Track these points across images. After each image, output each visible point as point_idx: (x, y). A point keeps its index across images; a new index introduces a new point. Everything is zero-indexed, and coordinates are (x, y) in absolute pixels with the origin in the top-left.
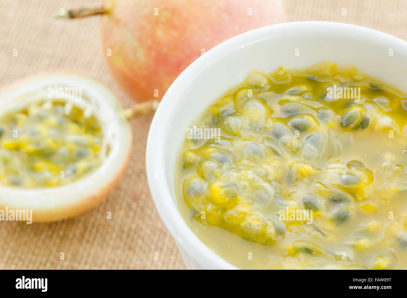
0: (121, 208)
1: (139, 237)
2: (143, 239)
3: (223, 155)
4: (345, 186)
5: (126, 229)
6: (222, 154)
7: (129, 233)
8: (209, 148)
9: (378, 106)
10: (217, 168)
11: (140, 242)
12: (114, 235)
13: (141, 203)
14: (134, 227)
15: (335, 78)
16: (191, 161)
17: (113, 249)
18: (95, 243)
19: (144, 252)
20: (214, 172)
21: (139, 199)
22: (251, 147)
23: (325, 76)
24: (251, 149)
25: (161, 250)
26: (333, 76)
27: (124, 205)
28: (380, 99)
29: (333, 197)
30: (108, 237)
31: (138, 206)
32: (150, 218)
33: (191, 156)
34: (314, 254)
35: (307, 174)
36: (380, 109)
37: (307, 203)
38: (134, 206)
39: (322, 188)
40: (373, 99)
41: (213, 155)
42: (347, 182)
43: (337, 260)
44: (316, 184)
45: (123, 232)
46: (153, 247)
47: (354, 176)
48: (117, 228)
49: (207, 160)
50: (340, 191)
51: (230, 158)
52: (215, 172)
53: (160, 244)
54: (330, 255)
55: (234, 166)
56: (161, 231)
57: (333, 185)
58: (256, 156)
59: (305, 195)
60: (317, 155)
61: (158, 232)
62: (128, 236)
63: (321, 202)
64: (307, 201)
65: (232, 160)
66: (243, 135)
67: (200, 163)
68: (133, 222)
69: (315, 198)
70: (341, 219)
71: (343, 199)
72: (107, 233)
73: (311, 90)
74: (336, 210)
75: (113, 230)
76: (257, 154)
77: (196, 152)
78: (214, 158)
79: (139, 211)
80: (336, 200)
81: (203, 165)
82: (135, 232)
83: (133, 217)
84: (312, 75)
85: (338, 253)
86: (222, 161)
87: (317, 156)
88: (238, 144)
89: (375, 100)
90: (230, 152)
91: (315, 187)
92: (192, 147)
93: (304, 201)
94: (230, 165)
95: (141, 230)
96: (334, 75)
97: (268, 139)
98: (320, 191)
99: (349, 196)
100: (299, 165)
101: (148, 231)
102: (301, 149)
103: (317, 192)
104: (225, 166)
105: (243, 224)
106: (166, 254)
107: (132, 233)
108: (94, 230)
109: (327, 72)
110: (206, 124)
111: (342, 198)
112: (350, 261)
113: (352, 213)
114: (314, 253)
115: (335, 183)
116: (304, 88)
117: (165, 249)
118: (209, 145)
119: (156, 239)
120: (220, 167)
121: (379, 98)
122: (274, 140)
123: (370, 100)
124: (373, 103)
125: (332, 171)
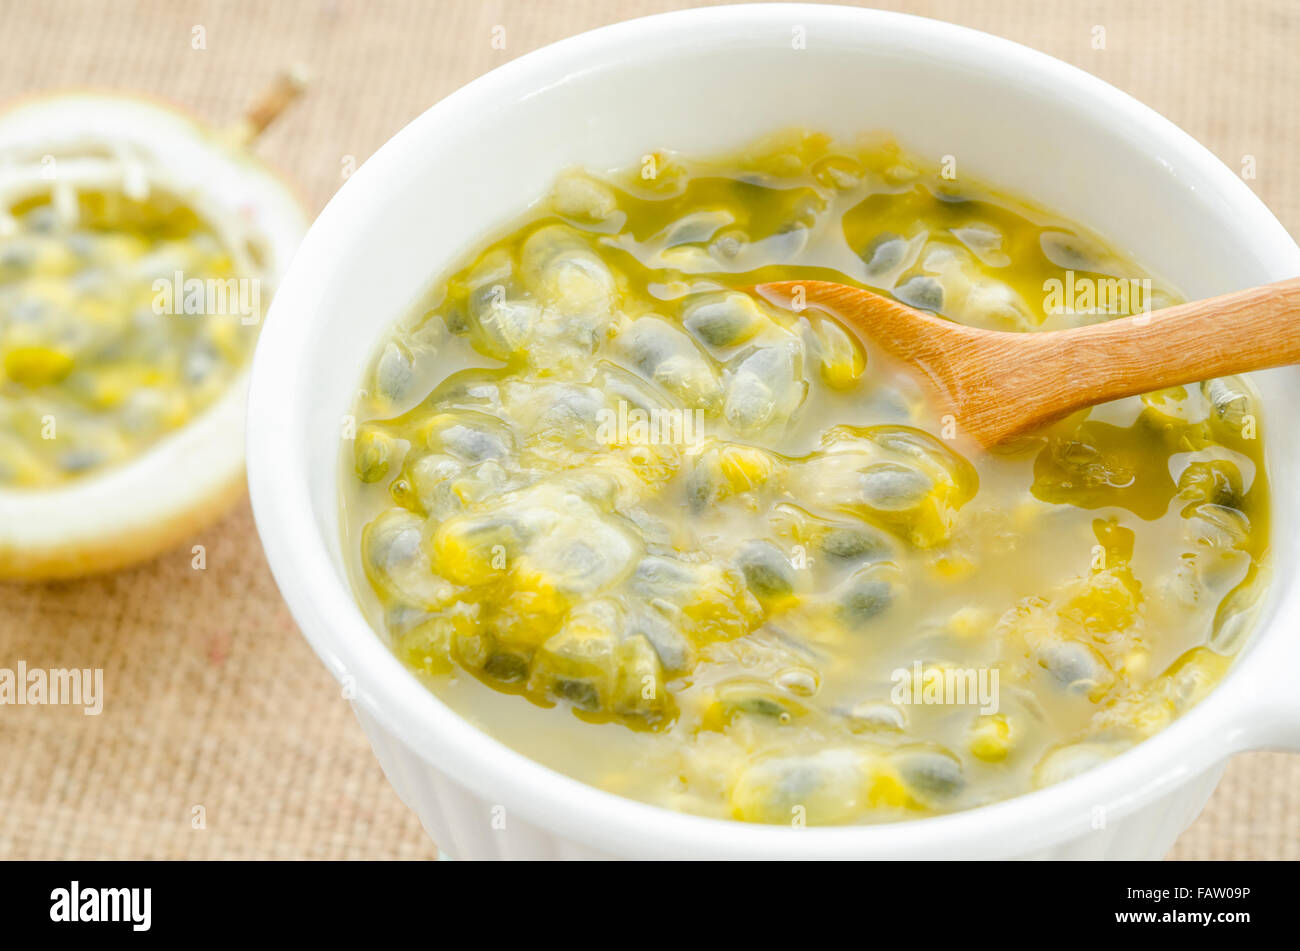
0: (167, 686)
1: (228, 775)
2: (241, 783)
3: (478, 433)
4: (879, 508)
5: (186, 753)
6: (475, 430)
7: (195, 764)
8: (434, 415)
9: (968, 250)
10: (460, 476)
11: (231, 792)
12: (148, 774)
13: (232, 668)
14: (210, 744)
15: (820, 176)
16: (383, 460)
17: (145, 815)
18: (88, 803)
19: (246, 823)
20: (449, 487)
21: (227, 656)
22: (562, 400)
23: (791, 173)
24: (562, 406)
25: (301, 814)
26: (815, 171)
27: (178, 676)
28: (971, 231)
29: (837, 545)
30: (127, 782)
31: (221, 679)
32: (262, 714)
33: (383, 442)
34: (784, 719)
35: (753, 479)
36: (976, 261)
37: (754, 571)
38: (211, 678)
39: (801, 521)
40: (952, 231)
41: (448, 435)
42: (886, 494)
43: (856, 732)
44: (779, 509)
45: (177, 763)
46: (274, 806)
47: (906, 475)
48: (156, 753)
49: (427, 451)
50: (858, 524)
51: (500, 442)
52: (453, 486)
53: (296, 796)
54: (835, 720)
55: (515, 468)
56: (299, 756)
57: (843, 509)
58: (577, 427)
59: (747, 546)
60: (771, 405)
61: (289, 759)
62: (192, 776)
63: (798, 562)
64: (755, 563)
65: (507, 448)
66: (537, 359)
67: (409, 463)
68: (206, 730)
69: (780, 552)
70: (867, 608)
71: (867, 547)
72: (125, 767)
73: (745, 221)
74: (849, 581)
75: (144, 759)
76: (582, 421)
77: (396, 426)
78: (448, 445)
79: (226, 693)
80: (848, 554)
81: (415, 470)
82: (216, 760)
83: (209, 715)
84: (750, 174)
85: (858, 711)
86: (474, 455)
87: (770, 409)
88: (521, 394)
89: (958, 233)
90: (499, 422)
91: (776, 520)
92: (388, 410)
93: (747, 563)
94: (501, 464)
95: (235, 753)
96: (818, 167)
97: (617, 371)
98: (794, 528)
99: (888, 538)
100: (725, 452)
101: (257, 758)
102: (724, 396)
103: (784, 533)
104: (487, 468)
105: (554, 645)
106: (316, 828)
107: (204, 766)
108: (83, 761)
109: (796, 161)
110: (429, 342)
111: (865, 542)
112: (898, 731)
113: (899, 589)
114: (785, 715)
115: (849, 500)
116: (724, 216)
117: (312, 810)
118: (437, 405)
119: (282, 779)
120: (470, 471)
121: (971, 228)
122: (635, 373)
123: (943, 234)
124: (952, 242)
125: (835, 462)
